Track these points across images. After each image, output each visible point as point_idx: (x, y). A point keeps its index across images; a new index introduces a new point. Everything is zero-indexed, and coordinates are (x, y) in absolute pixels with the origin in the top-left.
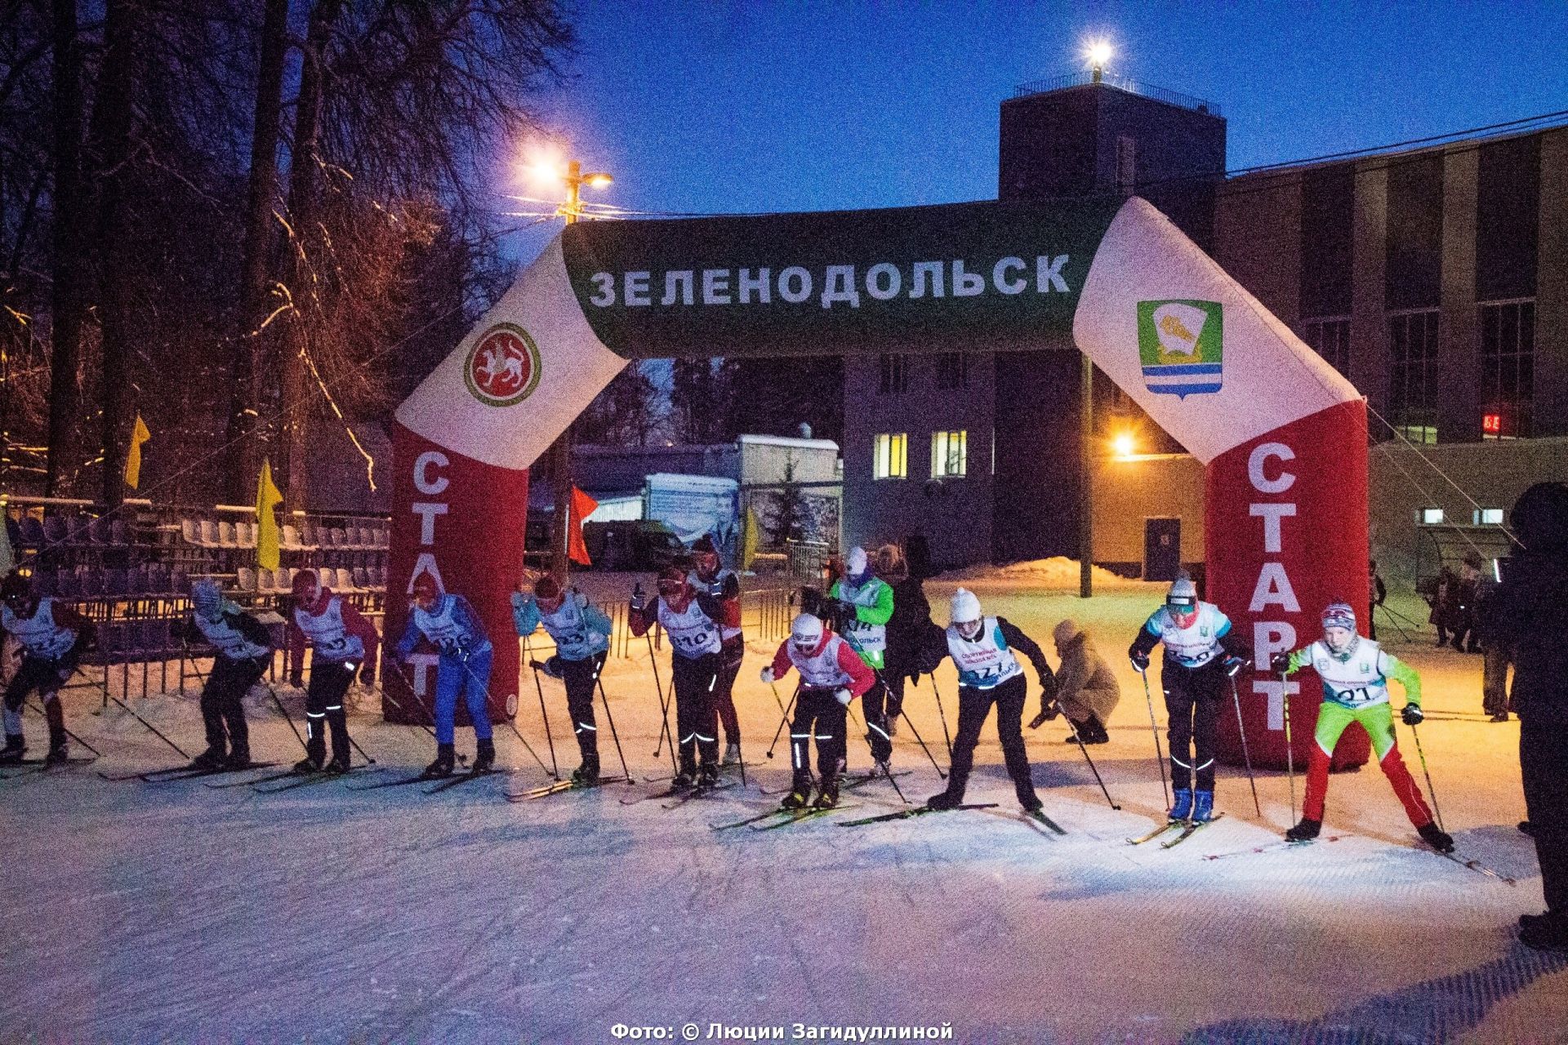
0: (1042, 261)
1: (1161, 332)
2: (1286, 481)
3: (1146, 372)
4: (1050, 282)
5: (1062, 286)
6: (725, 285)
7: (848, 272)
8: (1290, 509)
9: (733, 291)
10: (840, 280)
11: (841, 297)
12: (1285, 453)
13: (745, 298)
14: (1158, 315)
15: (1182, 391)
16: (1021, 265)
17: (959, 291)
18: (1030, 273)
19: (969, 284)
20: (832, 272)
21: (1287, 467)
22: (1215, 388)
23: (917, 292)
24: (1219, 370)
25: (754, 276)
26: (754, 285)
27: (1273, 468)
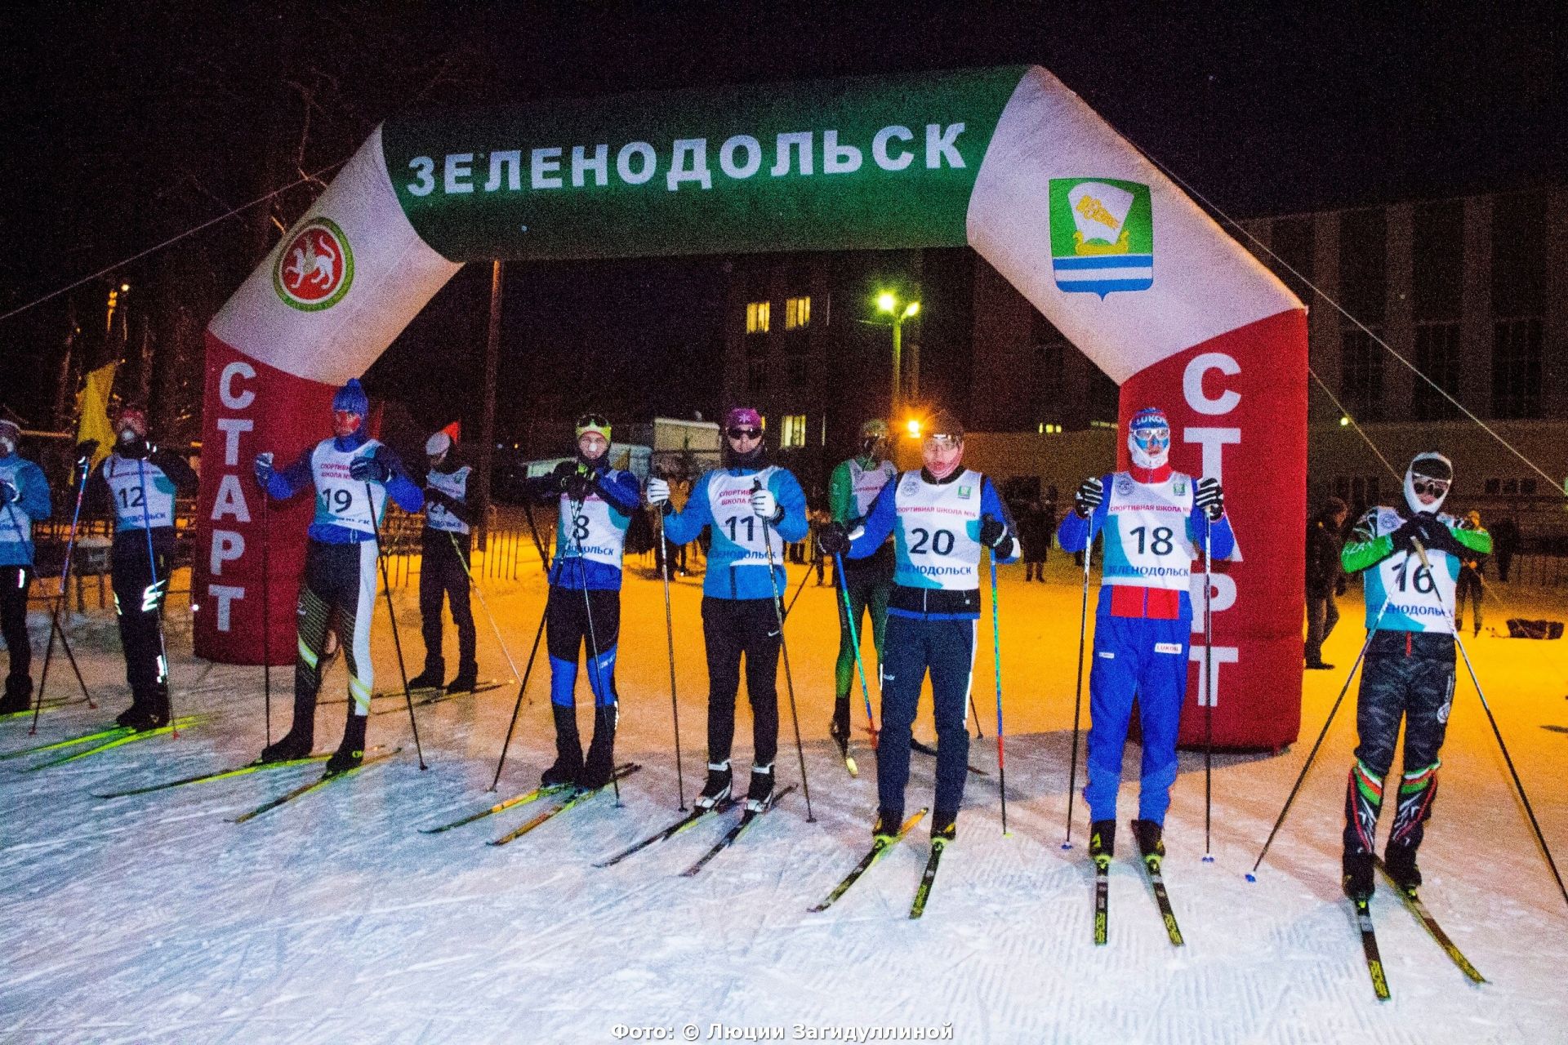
0: (933, 130)
1: (1077, 216)
2: (1229, 401)
3: (1058, 265)
4: (942, 155)
5: (957, 161)
6: (556, 166)
7: (700, 147)
8: (1233, 436)
9: (565, 171)
10: (689, 154)
11: (689, 176)
12: (1229, 365)
13: (578, 181)
14: (1076, 195)
15: (1102, 288)
16: (906, 135)
17: (831, 167)
18: (918, 145)
19: (843, 159)
20: (680, 147)
21: (1231, 383)
22: (1145, 284)
23: (781, 169)
24: (1148, 262)
25: (590, 154)
26: (589, 164)
27: (1214, 384)
